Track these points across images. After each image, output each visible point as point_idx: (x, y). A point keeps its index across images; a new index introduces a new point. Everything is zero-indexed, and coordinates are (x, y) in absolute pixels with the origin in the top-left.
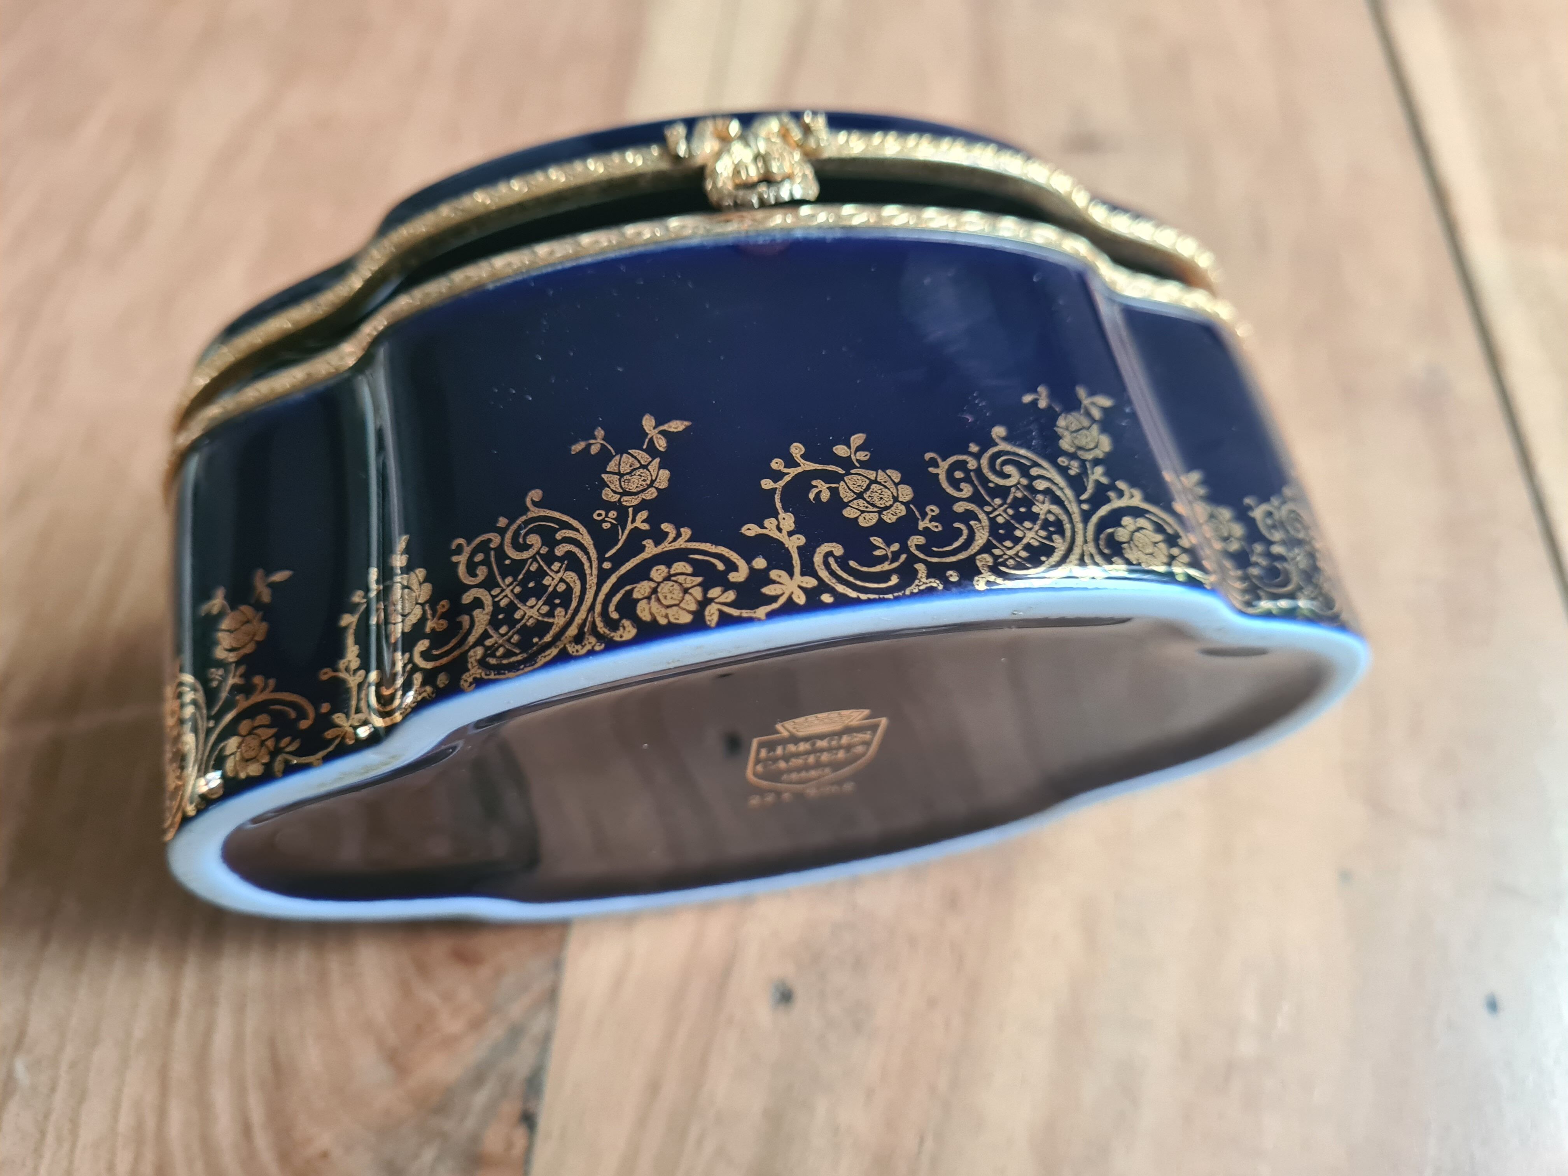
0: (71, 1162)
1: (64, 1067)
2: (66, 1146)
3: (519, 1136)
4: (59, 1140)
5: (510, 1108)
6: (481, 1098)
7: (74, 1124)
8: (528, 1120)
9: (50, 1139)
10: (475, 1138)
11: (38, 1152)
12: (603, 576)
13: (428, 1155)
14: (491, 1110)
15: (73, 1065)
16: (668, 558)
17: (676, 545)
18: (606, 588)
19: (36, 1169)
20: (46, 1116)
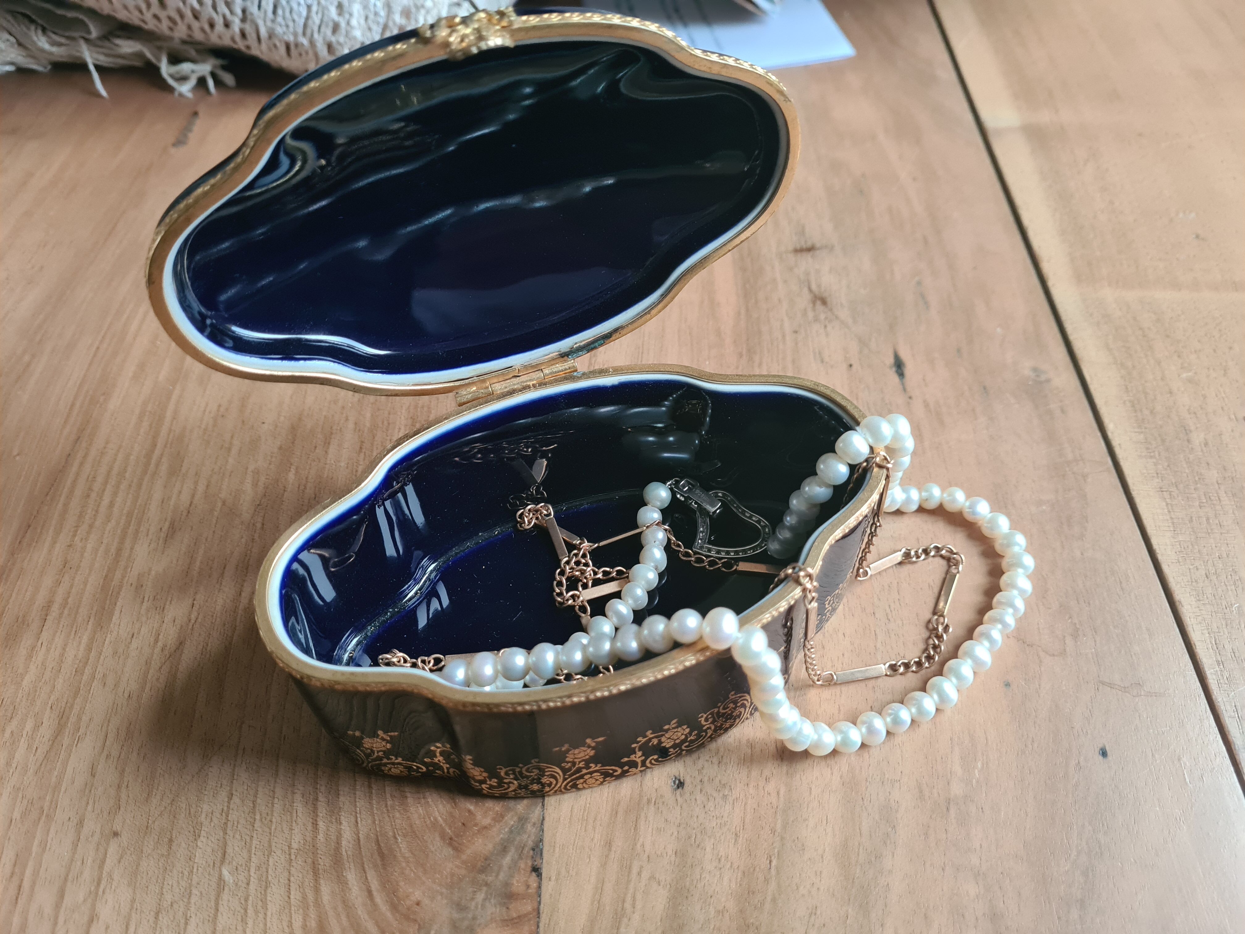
0: (266, 925)
1: (253, 870)
2: (261, 916)
3: (533, 880)
4: (256, 912)
5: (525, 864)
6: (507, 860)
7: (264, 902)
8: (536, 870)
9: (250, 911)
10: (507, 884)
11: (244, 921)
12: (565, 779)
13: (480, 896)
14: (514, 866)
15: (258, 868)
16: (591, 773)
17: (595, 769)
18: (565, 782)
19: (245, 932)
20: (246, 900)
